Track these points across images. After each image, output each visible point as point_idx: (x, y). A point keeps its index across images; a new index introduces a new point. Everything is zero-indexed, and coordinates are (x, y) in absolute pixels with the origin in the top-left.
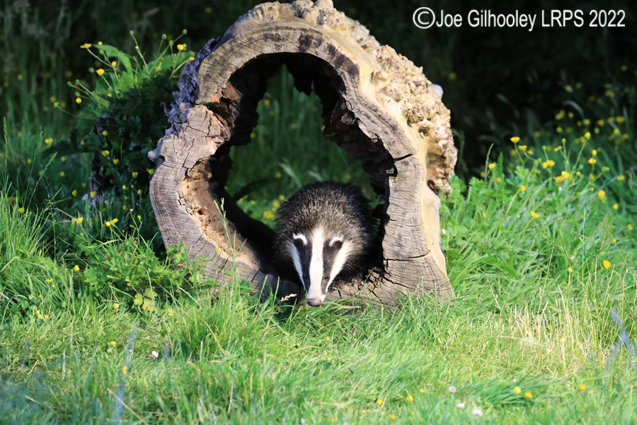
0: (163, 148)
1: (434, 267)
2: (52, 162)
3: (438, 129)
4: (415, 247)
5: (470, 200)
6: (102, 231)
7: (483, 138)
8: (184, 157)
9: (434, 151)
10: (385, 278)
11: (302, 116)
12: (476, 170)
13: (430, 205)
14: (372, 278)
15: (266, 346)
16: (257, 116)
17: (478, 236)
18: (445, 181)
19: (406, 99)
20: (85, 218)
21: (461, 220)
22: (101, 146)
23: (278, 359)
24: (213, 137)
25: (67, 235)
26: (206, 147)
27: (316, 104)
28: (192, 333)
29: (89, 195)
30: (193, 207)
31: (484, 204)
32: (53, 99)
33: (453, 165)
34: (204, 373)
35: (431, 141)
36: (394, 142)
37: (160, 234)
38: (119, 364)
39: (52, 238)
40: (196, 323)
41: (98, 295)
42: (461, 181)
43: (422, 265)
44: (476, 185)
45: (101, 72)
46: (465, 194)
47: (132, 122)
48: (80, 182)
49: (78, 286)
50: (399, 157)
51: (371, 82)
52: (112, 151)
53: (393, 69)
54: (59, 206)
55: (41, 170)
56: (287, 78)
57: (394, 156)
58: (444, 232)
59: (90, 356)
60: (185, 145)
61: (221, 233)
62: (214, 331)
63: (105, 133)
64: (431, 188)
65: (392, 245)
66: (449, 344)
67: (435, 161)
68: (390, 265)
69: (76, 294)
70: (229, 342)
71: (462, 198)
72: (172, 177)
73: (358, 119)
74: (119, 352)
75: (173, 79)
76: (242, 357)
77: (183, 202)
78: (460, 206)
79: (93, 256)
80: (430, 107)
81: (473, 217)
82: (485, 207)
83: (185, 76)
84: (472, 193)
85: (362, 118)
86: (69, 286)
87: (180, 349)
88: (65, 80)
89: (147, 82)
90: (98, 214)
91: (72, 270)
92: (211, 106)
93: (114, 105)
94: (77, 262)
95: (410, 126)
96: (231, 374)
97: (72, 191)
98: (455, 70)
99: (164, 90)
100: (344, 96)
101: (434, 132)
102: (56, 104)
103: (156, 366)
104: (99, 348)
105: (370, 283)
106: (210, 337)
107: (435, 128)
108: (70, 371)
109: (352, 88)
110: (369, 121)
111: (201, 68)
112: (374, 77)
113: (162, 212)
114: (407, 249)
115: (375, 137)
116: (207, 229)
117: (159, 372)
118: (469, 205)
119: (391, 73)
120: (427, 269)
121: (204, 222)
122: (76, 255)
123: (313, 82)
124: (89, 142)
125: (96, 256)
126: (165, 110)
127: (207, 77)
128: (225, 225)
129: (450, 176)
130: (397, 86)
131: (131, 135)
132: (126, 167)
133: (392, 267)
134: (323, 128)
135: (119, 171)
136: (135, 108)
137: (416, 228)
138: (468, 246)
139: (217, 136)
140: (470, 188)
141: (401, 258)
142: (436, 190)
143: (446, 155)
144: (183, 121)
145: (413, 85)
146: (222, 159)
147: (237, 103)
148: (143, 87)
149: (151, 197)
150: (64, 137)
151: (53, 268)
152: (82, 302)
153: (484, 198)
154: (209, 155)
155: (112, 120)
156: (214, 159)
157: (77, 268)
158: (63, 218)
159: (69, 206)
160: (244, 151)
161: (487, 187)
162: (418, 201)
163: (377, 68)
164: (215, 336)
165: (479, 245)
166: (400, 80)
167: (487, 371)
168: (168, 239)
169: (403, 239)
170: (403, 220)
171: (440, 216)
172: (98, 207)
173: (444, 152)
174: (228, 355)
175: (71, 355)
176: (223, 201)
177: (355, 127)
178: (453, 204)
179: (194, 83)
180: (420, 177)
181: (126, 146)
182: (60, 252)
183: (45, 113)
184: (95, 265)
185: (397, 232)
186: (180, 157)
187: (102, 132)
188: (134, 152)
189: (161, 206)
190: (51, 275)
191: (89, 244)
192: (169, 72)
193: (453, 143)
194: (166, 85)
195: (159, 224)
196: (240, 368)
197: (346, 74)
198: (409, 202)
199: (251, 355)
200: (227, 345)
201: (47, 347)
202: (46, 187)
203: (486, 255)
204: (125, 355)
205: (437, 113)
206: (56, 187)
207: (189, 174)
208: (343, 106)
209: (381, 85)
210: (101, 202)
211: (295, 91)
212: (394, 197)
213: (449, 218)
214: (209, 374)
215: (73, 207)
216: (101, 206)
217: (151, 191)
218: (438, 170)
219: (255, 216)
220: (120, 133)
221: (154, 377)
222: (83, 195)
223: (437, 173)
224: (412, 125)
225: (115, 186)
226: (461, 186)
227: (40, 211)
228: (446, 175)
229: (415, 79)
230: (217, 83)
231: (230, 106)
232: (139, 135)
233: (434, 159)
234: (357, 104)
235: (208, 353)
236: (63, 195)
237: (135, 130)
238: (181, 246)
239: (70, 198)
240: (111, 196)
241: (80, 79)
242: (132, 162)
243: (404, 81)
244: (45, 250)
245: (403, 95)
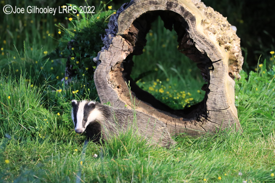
0: (100, 56)
1: (232, 114)
2: (47, 63)
3: (234, 47)
4: (223, 105)
5: (250, 82)
6: (71, 96)
7: (256, 52)
8: (110, 61)
9: (232, 58)
10: (208, 120)
11: (168, 41)
12: (253, 68)
13: (230, 85)
14: (201, 120)
15: (149, 152)
16: (146, 41)
17: (253, 100)
18: (237, 73)
19: (218, 33)
20: (63, 89)
21: (245, 92)
22: (71, 55)
23: (156, 158)
24: (125, 51)
25: (54, 98)
26: (121, 56)
27: (175, 35)
28: (114, 145)
29: (65, 79)
30: (115, 85)
31: (257, 84)
32: (48, 32)
33: (241, 65)
34: (120, 165)
35: (230, 53)
36: (212, 54)
37: (99, 98)
38: (79, 160)
39: (47, 99)
40: (116, 141)
41: (69, 127)
42: (245, 73)
43: (226, 113)
44: (253, 75)
45: (71, 19)
46: (247, 79)
47: (86, 44)
48: (60, 72)
49: (59, 122)
50: (215, 61)
51: (202, 25)
52: (76, 57)
53: (212, 18)
54: (50, 83)
55: (42, 67)
56: (161, 22)
57: (212, 61)
58: (237, 97)
59: (64, 156)
60: (111, 55)
61: (128, 97)
62: (124, 145)
63: (73, 49)
64: (230, 76)
65: (211, 104)
66: (239, 152)
67: (233, 63)
68: (210, 113)
69: (58, 126)
70: (132, 150)
71: (246, 81)
72: (105, 70)
73: (195, 42)
74: (79, 154)
75: (106, 23)
76: (138, 157)
77: (110, 83)
78: (245, 85)
79: (66, 108)
80: (230, 37)
81: (251, 90)
82: (257, 85)
83: (111, 22)
84: (251, 79)
85: (197, 42)
86: (55, 122)
87: (108, 153)
88: (54, 23)
89: (93, 24)
90: (69, 88)
91: (56, 115)
92: (124, 36)
93: (77, 35)
94: (59, 111)
95: (221, 46)
96: (133, 166)
97: (57, 77)
98: (243, 18)
99: (101, 28)
100: (188, 31)
101: (232, 49)
102: (49, 35)
103: (97, 161)
104: (69, 153)
105: (200, 122)
106: (123, 147)
107: (233, 47)
108: (55, 163)
109: (192, 28)
110: (200, 43)
111: (119, 18)
112: (203, 22)
113: (100, 87)
114: (218, 106)
115: (203, 51)
116: (121, 95)
117: (98, 164)
118: (249, 84)
119: (211, 20)
120: (228, 115)
121: (120, 92)
122: (58, 108)
123: (173, 25)
124: (65, 53)
125: (68, 108)
126: (101, 38)
127: (122, 22)
128: (130, 94)
129: (240, 70)
130: (214, 26)
131: (85, 50)
132: (83, 65)
133: (211, 114)
134: (178, 47)
135: (79, 67)
136: (87, 37)
137: (223, 95)
138: (248, 104)
139: (127, 50)
140: (250, 76)
141: (215, 110)
142: (233, 77)
143: (238, 60)
144: (110, 43)
145: (222, 26)
146: (129, 62)
147: (136, 35)
148: (91, 26)
149: (94, 80)
150: (53, 51)
151: (47, 114)
152: (61, 130)
153: (257, 81)
154: (122, 60)
155: (76, 43)
156: (125, 61)
157: (59, 114)
158: (52, 90)
159: (55, 84)
160: (140, 57)
161: (258, 76)
162: (224, 82)
163: (205, 18)
164: (125, 147)
165: (254, 104)
166: (216, 24)
167: (258, 166)
168: (103, 100)
169: (216, 101)
170: (217, 91)
171: (235, 90)
172: (69, 85)
173: (237, 59)
174: (131, 156)
175: (56, 156)
176: (129, 82)
177: (194, 46)
178: (241, 84)
179: (116, 25)
180: (225, 71)
181: (82, 55)
182: (51, 106)
183: (44, 39)
184: (67, 112)
185: (213, 98)
186: (109, 61)
187: (71, 48)
188: (87, 58)
189: (99, 84)
190: (46, 117)
191: (65, 102)
192: (103, 20)
193: (241, 54)
194: (102, 26)
195: (98, 93)
196: (137, 163)
197: (189, 20)
198: (219, 83)
199: (142, 156)
200: (131, 151)
201: (44, 152)
202: (44, 75)
203: (257, 109)
204: (81, 156)
205: (234, 40)
206: (49, 75)
207: (113, 69)
208: (188, 36)
209: (206, 26)
210: (70, 82)
211: (165, 29)
212: (212, 81)
213: (239, 91)
214: (122, 165)
215: (57, 84)
216: (70, 84)
217: (95, 77)
218: (234, 67)
219: (145, 89)
220: (80, 49)
221: (95, 166)
222: (62, 78)
223: (233, 69)
224: (221, 45)
225: (77, 75)
226: (245, 75)
227: (41, 86)
228: (238, 70)
229: (223, 23)
230: (127, 25)
231: (133, 36)
232: (89, 50)
233: (232, 62)
234: (194, 35)
235: (121, 155)
236: (52, 79)
237: (87, 47)
238: (109, 103)
239: (55, 80)
240: (75, 79)
241: (60, 23)
242: (85, 63)
243: (218, 24)
244: (43, 105)
245: (217, 31)
